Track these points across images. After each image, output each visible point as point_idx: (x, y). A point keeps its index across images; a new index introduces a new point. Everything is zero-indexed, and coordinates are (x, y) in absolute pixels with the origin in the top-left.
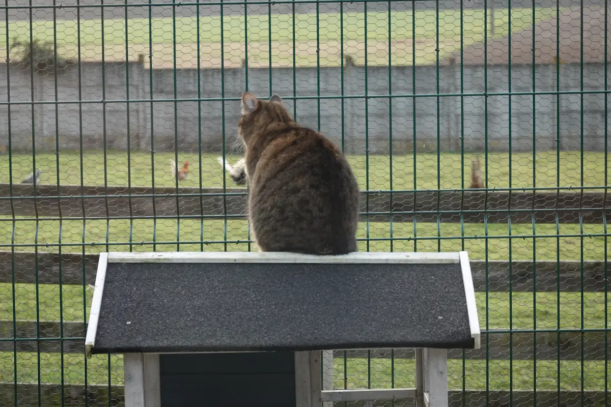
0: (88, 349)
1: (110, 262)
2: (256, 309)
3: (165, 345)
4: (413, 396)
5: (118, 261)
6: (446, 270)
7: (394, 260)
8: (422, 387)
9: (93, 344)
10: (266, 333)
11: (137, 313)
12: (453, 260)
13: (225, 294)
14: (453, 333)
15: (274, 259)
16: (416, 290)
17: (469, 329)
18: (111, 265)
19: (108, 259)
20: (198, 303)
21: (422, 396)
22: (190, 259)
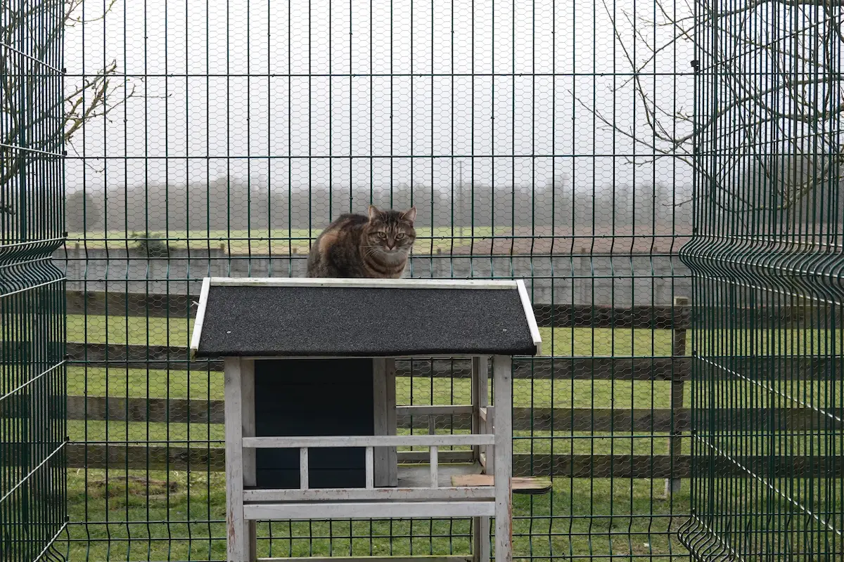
0: (192, 353)
1: (212, 285)
2: (342, 322)
3: (261, 350)
4: (471, 412)
5: (220, 285)
6: (505, 293)
7: (461, 286)
8: (478, 403)
9: (197, 348)
10: (351, 341)
11: (236, 325)
12: (511, 286)
13: (314, 311)
14: (518, 342)
15: (355, 284)
16: (481, 309)
17: (531, 338)
18: (213, 288)
19: (210, 283)
20: (289, 317)
21: (478, 411)
22: (283, 283)
